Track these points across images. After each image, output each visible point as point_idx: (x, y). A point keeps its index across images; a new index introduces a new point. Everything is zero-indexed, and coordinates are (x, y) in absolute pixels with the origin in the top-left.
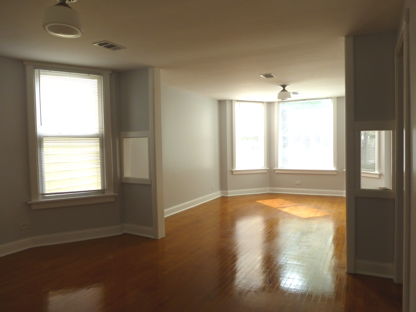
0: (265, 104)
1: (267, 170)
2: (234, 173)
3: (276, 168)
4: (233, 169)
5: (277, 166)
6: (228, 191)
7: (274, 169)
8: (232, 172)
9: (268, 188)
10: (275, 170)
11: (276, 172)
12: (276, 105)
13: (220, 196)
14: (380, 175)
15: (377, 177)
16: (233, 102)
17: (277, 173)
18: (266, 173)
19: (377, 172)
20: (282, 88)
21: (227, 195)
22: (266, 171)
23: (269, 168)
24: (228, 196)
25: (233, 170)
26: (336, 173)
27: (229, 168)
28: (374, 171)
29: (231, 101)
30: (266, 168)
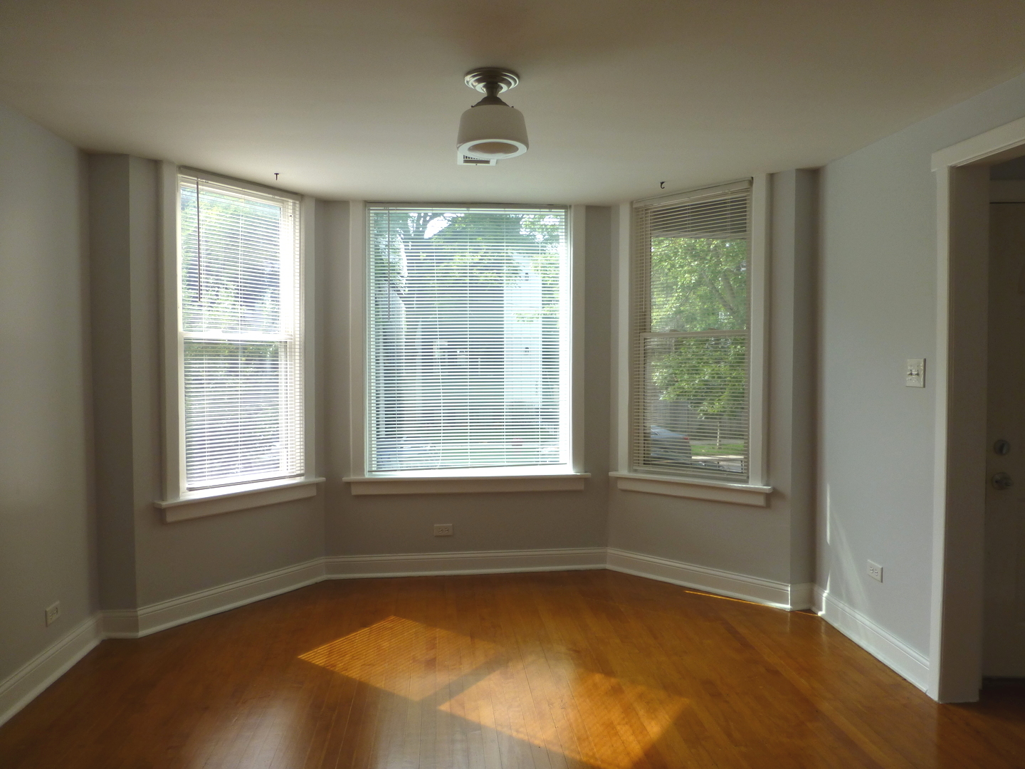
0: (311, 205)
1: (317, 485)
2: (170, 518)
3: (353, 477)
4: (162, 496)
5: (360, 468)
6: (142, 611)
7: (345, 479)
8: (159, 514)
9: (322, 560)
10: (349, 484)
11: (356, 491)
12: (355, 214)
13: (92, 644)
14: (771, 497)
15: (760, 501)
16: (167, 172)
17: (358, 497)
18: (313, 497)
19: (756, 484)
20: (481, 89)
21: (135, 627)
22: (313, 492)
23: (323, 479)
24: (143, 633)
25: (164, 504)
26: (581, 487)
27: (142, 495)
28: (746, 482)
29: (155, 165)
30: (314, 479)
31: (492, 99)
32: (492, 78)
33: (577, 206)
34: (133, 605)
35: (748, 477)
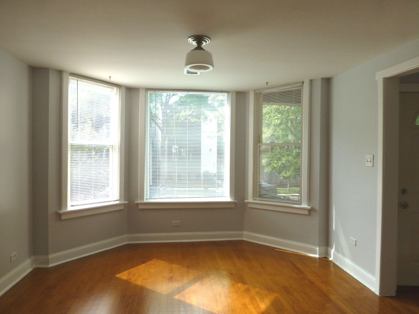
0: (124, 90)
1: (124, 204)
2: (63, 218)
3: (139, 201)
4: (60, 209)
5: (143, 198)
6: (51, 256)
7: (136, 202)
8: (59, 216)
9: (126, 236)
10: (138, 204)
11: (140, 207)
12: (142, 94)
14: (311, 211)
15: (306, 213)
16: (65, 75)
17: (141, 209)
18: (123, 209)
19: (305, 205)
20: (195, 43)
21: (48, 263)
22: (122, 208)
23: (127, 202)
24: (51, 265)
25: (61, 212)
26: (233, 206)
27: (52, 208)
28: (301, 204)
29: (60, 72)
30: (123, 202)
31: (199, 47)
32: (199, 39)
33: (233, 92)
34: (47, 254)
35: (301, 203)
